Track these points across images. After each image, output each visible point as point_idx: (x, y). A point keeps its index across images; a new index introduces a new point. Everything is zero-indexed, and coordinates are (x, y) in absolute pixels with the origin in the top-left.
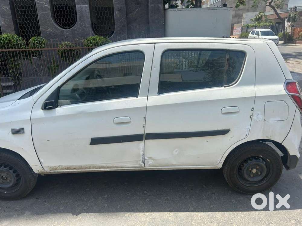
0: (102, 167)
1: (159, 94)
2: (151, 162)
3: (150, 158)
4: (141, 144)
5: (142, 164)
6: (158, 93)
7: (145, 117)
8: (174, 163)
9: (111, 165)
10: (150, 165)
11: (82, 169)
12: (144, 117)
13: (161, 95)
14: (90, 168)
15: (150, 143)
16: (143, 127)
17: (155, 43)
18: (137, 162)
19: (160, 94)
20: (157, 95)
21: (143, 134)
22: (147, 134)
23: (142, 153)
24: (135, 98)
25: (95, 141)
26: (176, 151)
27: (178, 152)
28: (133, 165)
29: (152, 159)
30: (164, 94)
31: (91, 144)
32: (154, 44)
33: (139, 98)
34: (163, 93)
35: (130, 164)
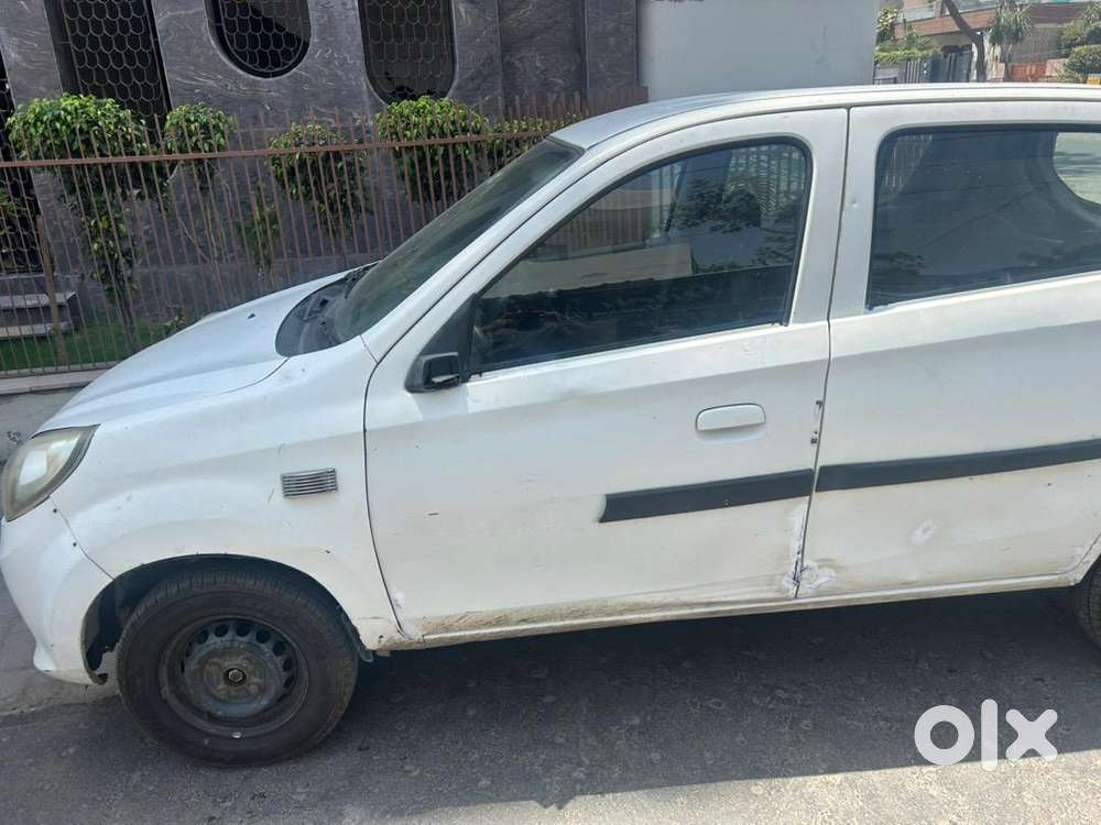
0: (633, 608)
1: (871, 308)
2: (827, 579)
3: (825, 563)
4: (792, 511)
5: (791, 586)
6: (867, 303)
7: (820, 404)
8: (913, 577)
9: (670, 598)
10: (821, 588)
12: (818, 403)
13: (879, 311)
14: (583, 615)
15: (830, 503)
16: (813, 441)
18: (770, 581)
19: (876, 308)
20: (865, 313)
21: (811, 470)
22: (828, 472)
23: (796, 545)
24: (777, 329)
25: (621, 507)
26: (925, 531)
27: (930, 532)
29: (831, 567)
30: (890, 305)
31: (603, 520)
33: (792, 326)
34: (886, 304)
35: (742, 590)
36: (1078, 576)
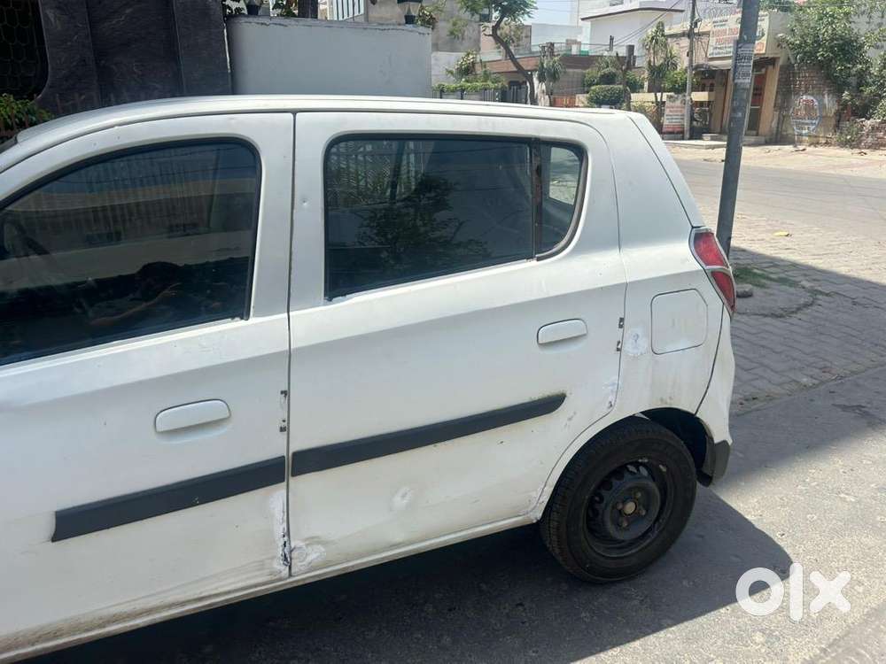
0: (116, 619)
1: (330, 299)
2: (318, 554)
3: (312, 541)
4: (274, 497)
5: (283, 567)
6: (325, 295)
7: (285, 393)
8: (398, 539)
9: (153, 602)
10: (313, 563)
11: (23, 645)
12: (282, 392)
13: (338, 302)
14: (56, 637)
15: (308, 485)
16: (282, 429)
17: (294, 112)
18: (261, 565)
19: (334, 299)
20: (325, 305)
21: (284, 457)
22: (299, 456)
23: (280, 529)
24: (238, 323)
25: (72, 523)
26: (404, 496)
27: (407, 498)
28: (248, 578)
29: (318, 543)
30: (348, 296)
31: (58, 536)
32: (290, 116)
33: (253, 320)
34: (345, 295)
35: (232, 580)
36: (537, 514)
